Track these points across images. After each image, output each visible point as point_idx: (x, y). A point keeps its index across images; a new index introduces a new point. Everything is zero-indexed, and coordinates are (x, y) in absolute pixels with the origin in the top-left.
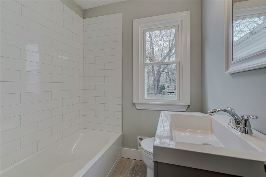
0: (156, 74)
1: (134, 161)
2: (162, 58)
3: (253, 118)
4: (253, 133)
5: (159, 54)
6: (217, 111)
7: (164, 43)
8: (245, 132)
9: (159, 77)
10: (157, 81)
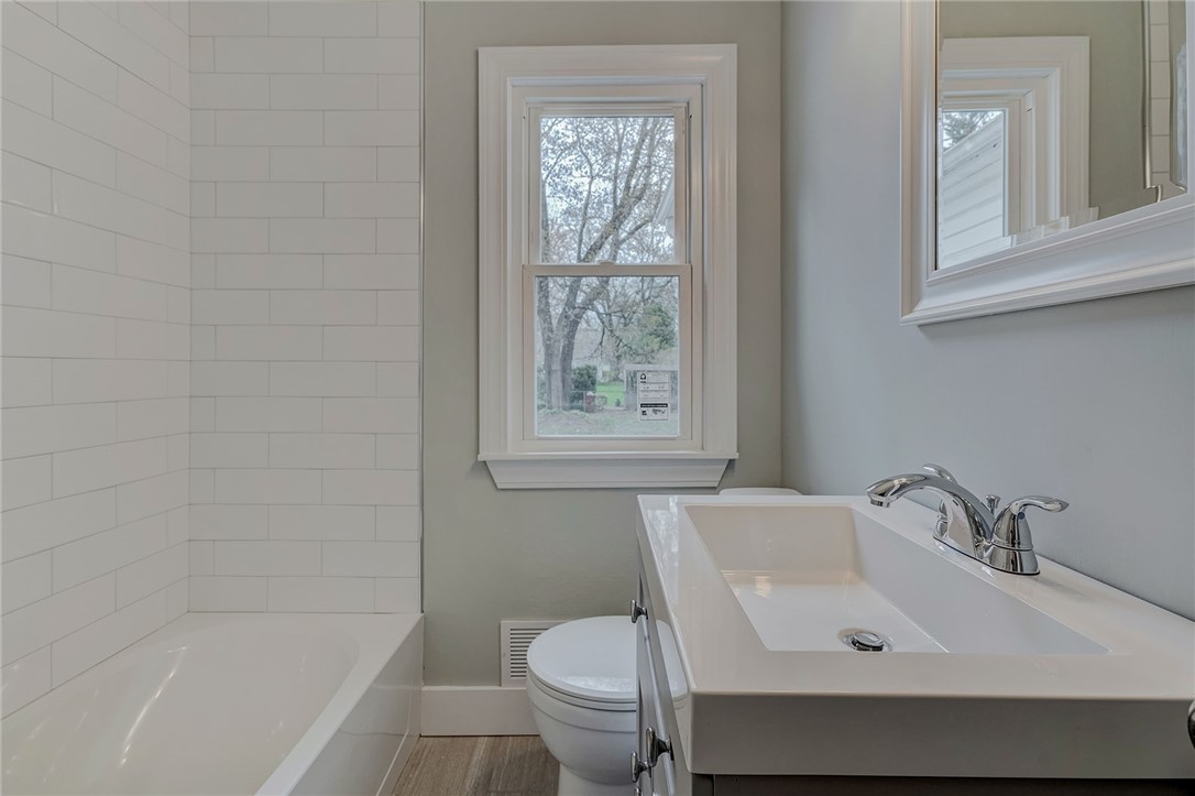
0: (555, 322)
1: (483, 744)
2: (584, 249)
3: (1048, 506)
4: (1040, 568)
5: (567, 228)
6: (893, 487)
7: (590, 183)
8: (1015, 567)
9: (571, 336)
10: (563, 352)
